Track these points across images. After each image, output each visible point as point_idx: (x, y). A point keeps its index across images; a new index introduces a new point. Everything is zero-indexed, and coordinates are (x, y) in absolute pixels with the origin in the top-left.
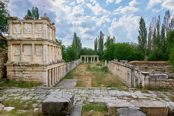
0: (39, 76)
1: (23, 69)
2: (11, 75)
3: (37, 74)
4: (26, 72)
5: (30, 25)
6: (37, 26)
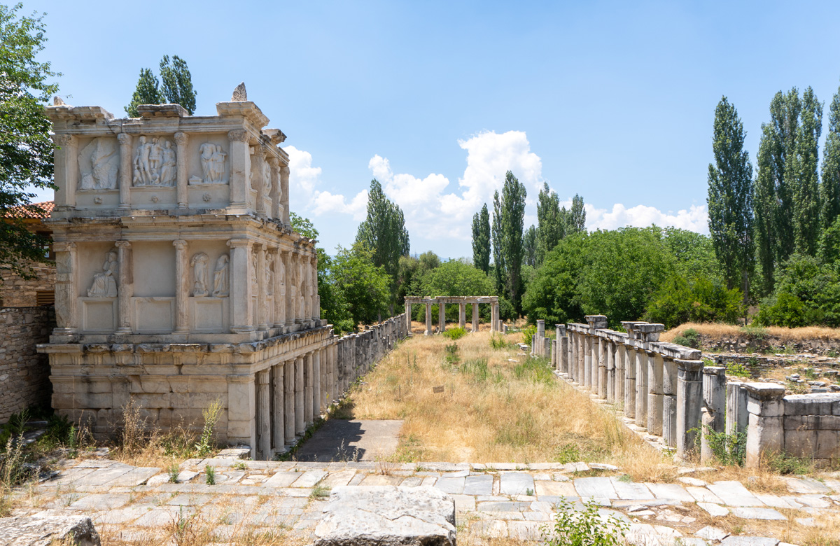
1: (131, 371)
2: (75, 400)
3: (200, 398)
4: (148, 386)
5: (165, 144)
6: (201, 149)
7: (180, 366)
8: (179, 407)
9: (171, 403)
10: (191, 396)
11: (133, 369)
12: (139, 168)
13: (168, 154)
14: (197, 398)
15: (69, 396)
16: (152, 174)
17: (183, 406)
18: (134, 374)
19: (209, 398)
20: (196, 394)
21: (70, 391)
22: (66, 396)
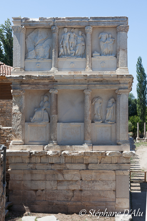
0: (107, 187)
1: (58, 167)
2: (23, 185)
3: (99, 184)
4: (68, 176)
5: (78, 33)
6: (100, 37)
7: (87, 165)
8: (86, 189)
9: (81, 187)
10: (93, 182)
11: (59, 166)
12: (62, 47)
13: (80, 39)
14: (97, 183)
15: (20, 182)
16: (70, 50)
17: (89, 189)
18: (60, 169)
19: (104, 184)
20: (96, 181)
21: (21, 179)
22: (18, 182)
